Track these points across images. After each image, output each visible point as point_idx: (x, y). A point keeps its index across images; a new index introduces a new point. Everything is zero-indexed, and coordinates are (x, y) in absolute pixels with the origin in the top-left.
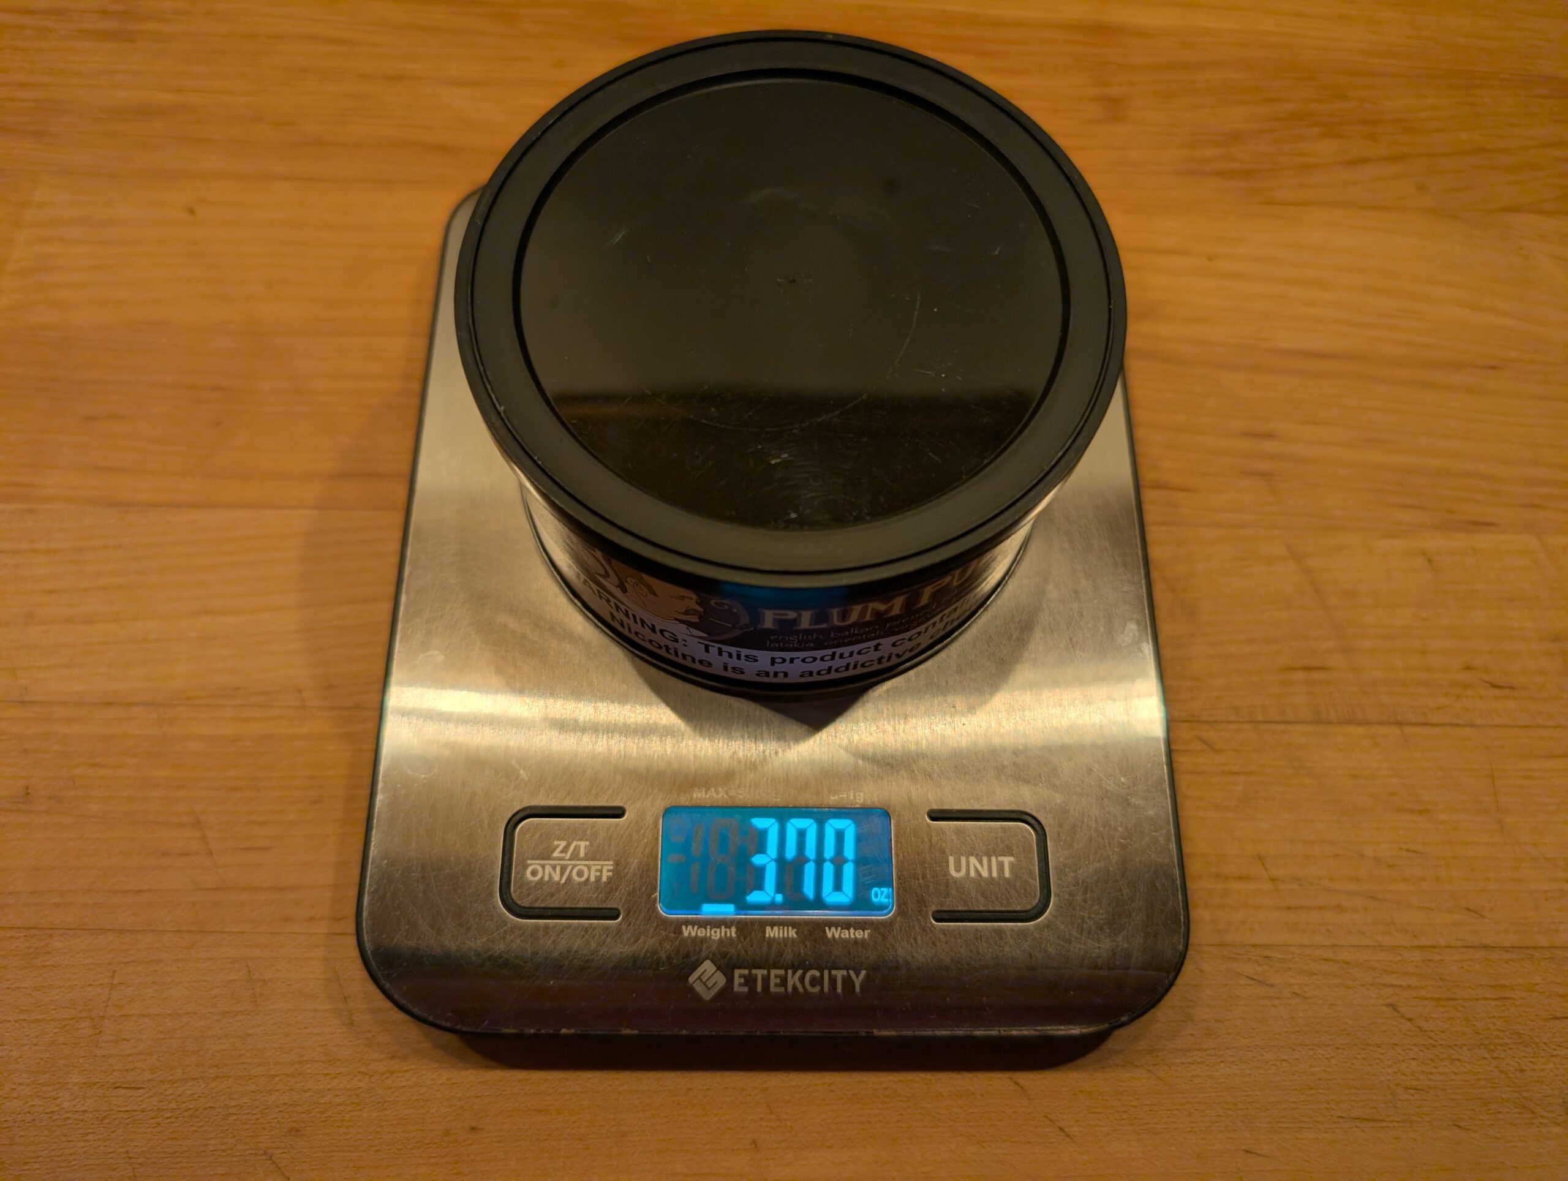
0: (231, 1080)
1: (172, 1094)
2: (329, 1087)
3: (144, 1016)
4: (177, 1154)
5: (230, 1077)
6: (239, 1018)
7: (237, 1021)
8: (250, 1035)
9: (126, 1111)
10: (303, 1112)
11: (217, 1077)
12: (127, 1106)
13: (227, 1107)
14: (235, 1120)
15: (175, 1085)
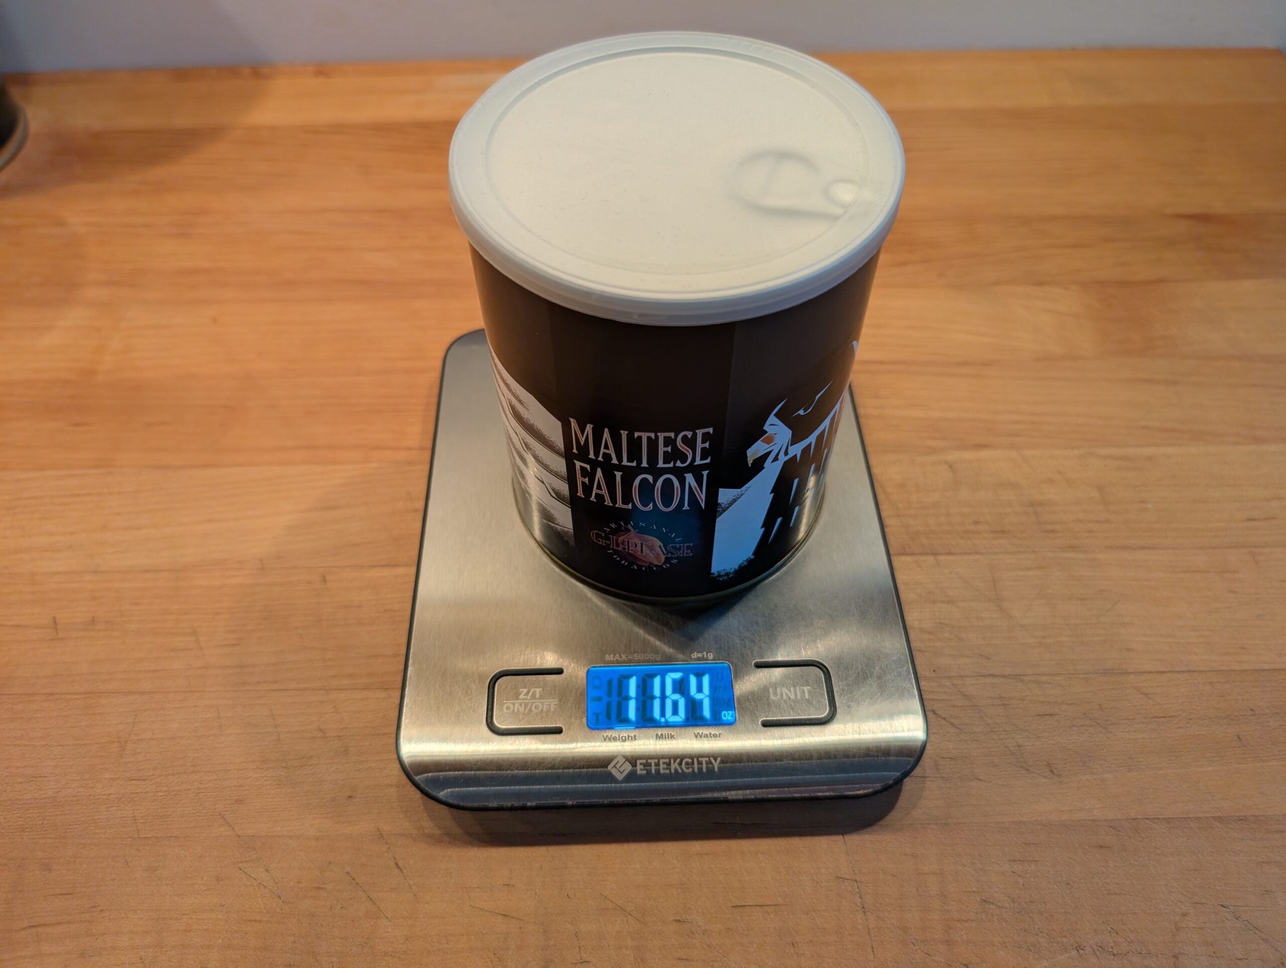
3: (152, 739)
9: (137, 793)
10: (245, 790)
11: (194, 772)
14: (203, 796)
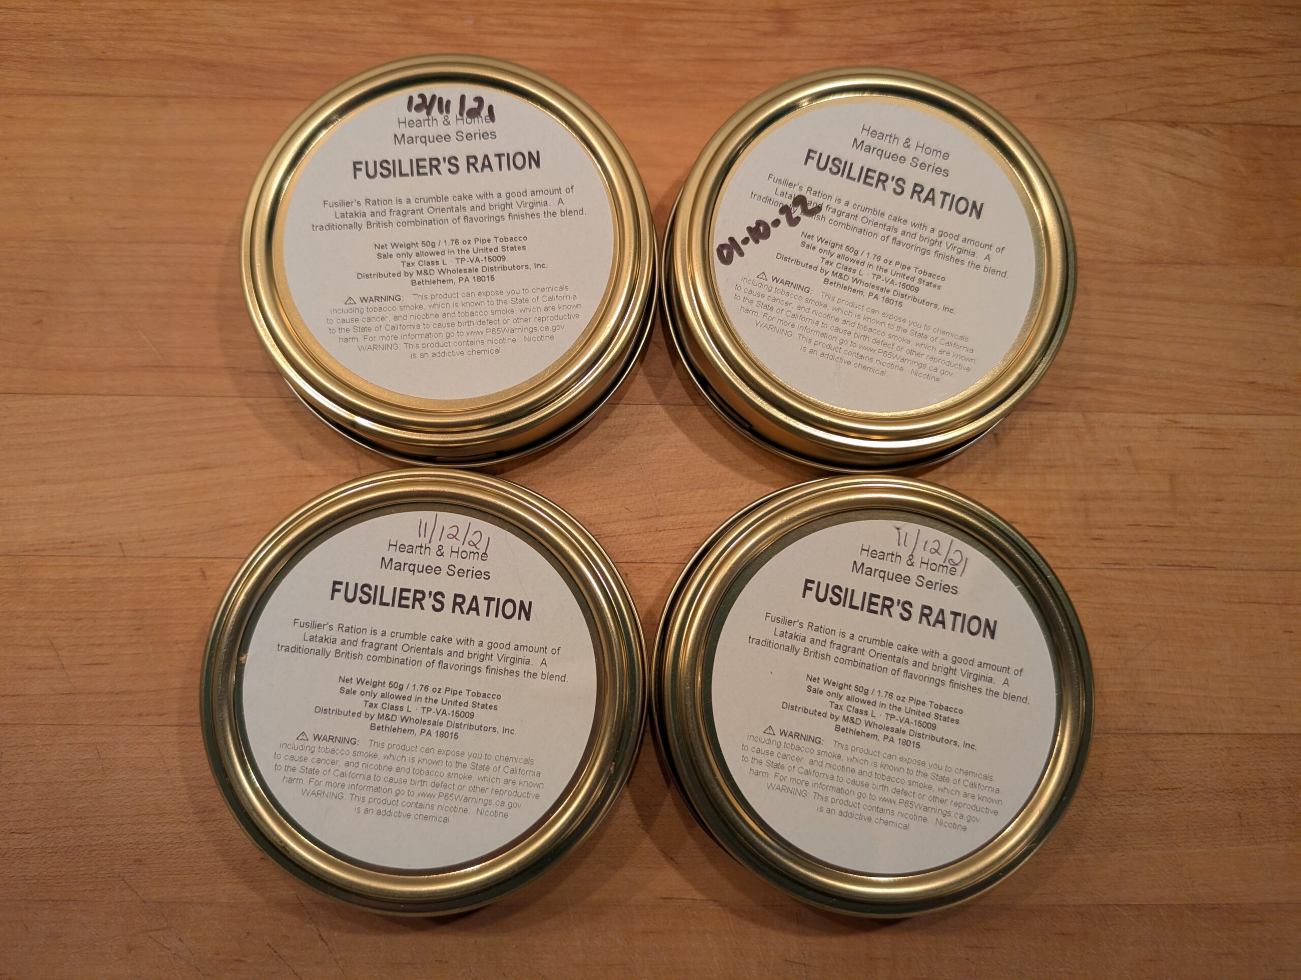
0: (92, 828)
1: (51, 837)
2: (161, 831)
4: (58, 877)
5: (90, 825)
6: (93, 785)
7: (92, 787)
8: (102, 797)
12: (20, 845)
13: (91, 846)
15: (54, 831)
